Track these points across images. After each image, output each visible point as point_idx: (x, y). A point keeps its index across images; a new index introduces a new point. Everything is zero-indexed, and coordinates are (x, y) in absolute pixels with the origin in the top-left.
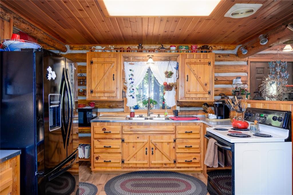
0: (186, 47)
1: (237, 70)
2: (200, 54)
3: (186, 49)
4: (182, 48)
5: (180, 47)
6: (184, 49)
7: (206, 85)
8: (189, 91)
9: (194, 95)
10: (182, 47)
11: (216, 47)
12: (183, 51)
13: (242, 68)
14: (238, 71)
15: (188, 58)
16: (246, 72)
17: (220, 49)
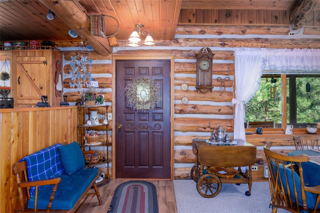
0: (22, 43)
1: (97, 70)
2: (35, 51)
3: (21, 45)
4: (16, 45)
5: (14, 43)
6: (19, 46)
7: (41, 88)
8: (22, 96)
9: (27, 100)
10: (17, 43)
11: (73, 42)
12: (18, 47)
13: (104, 68)
14: (99, 71)
15: (20, 56)
16: (110, 73)
17: (78, 45)
